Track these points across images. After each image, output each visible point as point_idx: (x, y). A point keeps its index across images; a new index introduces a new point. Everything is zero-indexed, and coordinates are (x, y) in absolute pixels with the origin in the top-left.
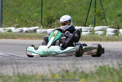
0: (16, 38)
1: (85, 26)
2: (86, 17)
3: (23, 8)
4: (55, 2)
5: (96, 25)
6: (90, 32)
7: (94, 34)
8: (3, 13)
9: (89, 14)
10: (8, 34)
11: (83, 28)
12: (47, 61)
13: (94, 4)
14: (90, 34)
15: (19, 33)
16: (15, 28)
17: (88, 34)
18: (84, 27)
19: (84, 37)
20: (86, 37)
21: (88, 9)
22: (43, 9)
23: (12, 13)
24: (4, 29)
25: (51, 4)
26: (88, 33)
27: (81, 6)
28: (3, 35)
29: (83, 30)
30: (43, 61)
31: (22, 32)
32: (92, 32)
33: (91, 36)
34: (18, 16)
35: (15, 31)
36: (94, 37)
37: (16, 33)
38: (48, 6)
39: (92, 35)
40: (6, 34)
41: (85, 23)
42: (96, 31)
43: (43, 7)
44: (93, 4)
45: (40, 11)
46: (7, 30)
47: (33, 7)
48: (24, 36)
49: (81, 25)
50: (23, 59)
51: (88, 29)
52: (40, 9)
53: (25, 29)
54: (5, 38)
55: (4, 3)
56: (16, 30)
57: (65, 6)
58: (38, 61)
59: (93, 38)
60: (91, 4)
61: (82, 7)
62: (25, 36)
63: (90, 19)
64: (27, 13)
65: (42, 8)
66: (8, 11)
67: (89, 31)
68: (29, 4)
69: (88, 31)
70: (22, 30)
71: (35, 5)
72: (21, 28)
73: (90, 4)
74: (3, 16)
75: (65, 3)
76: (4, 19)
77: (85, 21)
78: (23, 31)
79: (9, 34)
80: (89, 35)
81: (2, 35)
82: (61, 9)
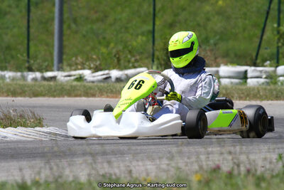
0: (94, 96)
1: (255, 65)
2: (257, 44)
3: (111, 25)
4: (184, 9)
5: (280, 62)
6: (266, 78)
7: (276, 83)
8: (64, 38)
9: (265, 37)
10: (75, 86)
11: (251, 70)
12: (166, 146)
13: (276, 13)
14: (268, 83)
15: (102, 84)
16: (93, 73)
17: (263, 84)
18: (253, 68)
19: (254, 89)
20: (259, 91)
21: (262, 26)
22: (156, 27)
23: (84, 36)
24: (66, 74)
25: (176, 15)
26: (262, 80)
27: (245, 19)
28: (65, 87)
29: (249, 75)
30: (157, 147)
31: (109, 80)
32: (272, 77)
33: (269, 87)
34: (100, 43)
35: (92, 79)
36: (275, 90)
37: (93, 82)
38: (169, 19)
39: (272, 87)
40: (71, 86)
41: (254, 57)
42: (281, 76)
43: (157, 23)
44: (274, 13)
45: (149, 31)
46: (74, 75)
47: (134, 23)
48: (112, 91)
49: (246, 62)
50: (111, 144)
51: (261, 71)
52: (150, 28)
53: (115, 73)
54: (69, 95)
55: (66, 15)
56: (94, 77)
57: (208, 20)
58: (145, 147)
59: (274, 93)
60: (268, 13)
61: (247, 22)
62: (114, 90)
63: (266, 49)
64: (120, 35)
65: (154, 24)
66: (76, 32)
67: (264, 76)
68: (124, 15)
69: (261, 78)
70: (108, 76)
71: (139, 17)
72: (106, 72)
73: (265, 12)
74: (65, 43)
75: (208, 12)
76: (66, 50)
77: (254, 54)
78: (110, 77)
79: (77, 85)
80: (264, 87)
81: (63, 88)
82: (199, 25)
